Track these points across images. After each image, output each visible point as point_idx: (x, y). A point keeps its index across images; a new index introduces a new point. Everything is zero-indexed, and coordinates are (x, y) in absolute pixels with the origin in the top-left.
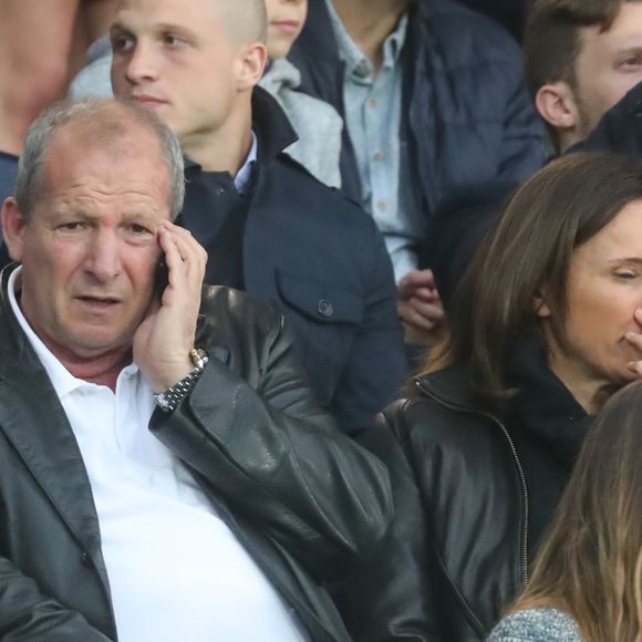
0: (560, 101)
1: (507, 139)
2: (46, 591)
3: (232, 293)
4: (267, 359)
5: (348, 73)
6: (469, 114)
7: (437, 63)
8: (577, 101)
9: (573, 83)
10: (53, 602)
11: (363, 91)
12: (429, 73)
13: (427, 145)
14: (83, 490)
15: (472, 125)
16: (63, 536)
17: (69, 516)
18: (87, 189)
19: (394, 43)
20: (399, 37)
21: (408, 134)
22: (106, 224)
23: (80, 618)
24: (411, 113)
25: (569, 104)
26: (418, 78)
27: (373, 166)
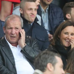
0: (69, 16)
1: (60, 19)
2: (9, 70)
3: (30, 37)
4: (34, 44)
5: (42, 12)
6: (56, 17)
7: (52, 11)
8: (71, 16)
9: (70, 14)
10: (10, 71)
11: (44, 14)
12: (51, 12)
13: (51, 20)
14: (13, 59)
15: (56, 18)
16: (11, 64)
17: (12, 62)
18: (11, 24)
19: (47, 9)
20: (48, 8)
21: (49, 19)
22: (13, 28)
23: (13, 73)
24: (50, 17)
25: (70, 16)
26: (50, 13)
27: (45, 23)
